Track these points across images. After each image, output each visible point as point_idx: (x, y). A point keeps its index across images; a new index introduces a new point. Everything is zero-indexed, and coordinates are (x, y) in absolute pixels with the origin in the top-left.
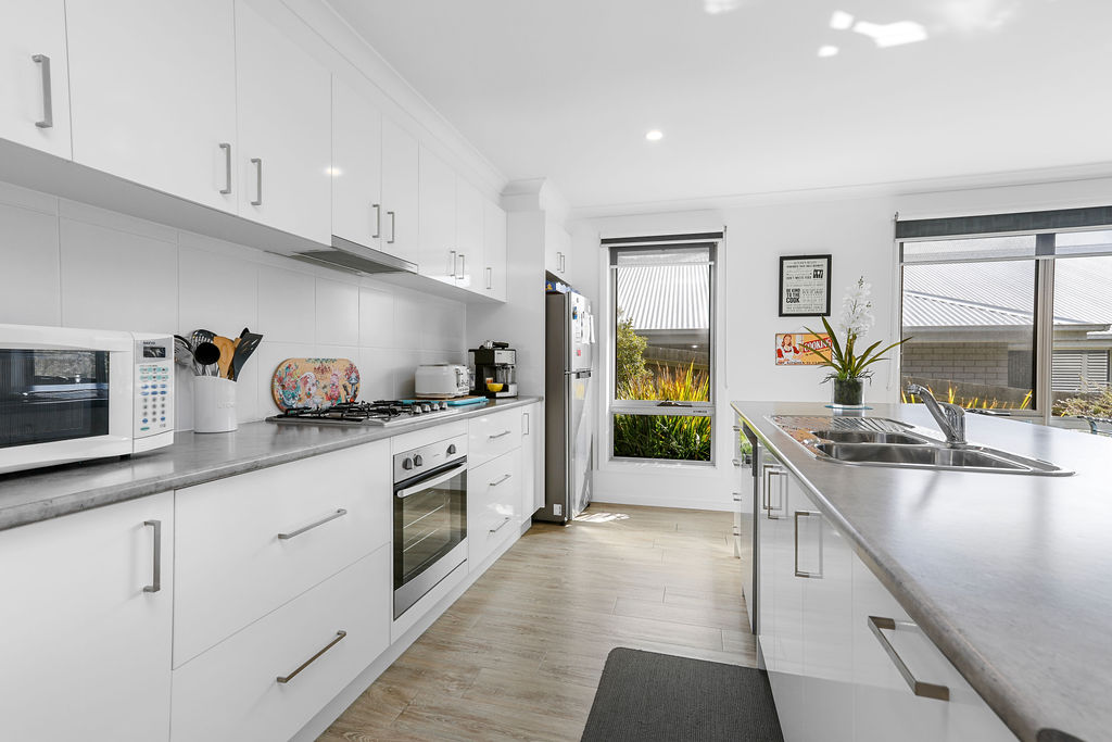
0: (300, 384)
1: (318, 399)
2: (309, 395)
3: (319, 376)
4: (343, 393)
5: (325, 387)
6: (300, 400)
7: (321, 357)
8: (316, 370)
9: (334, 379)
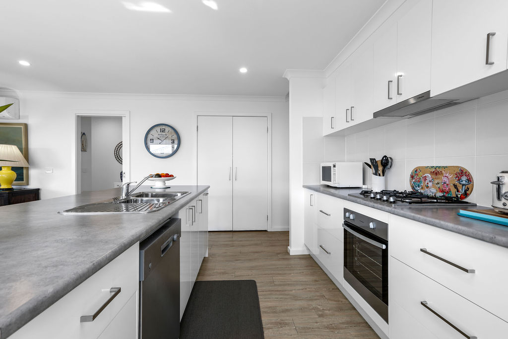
0: (422, 180)
1: (434, 190)
2: (428, 187)
3: (434, 176)
4: (453, 190)
5: (438, 183)
6: (422, 188)
7: (435, 165)
8: (432, 173)
9: (445, 179)
